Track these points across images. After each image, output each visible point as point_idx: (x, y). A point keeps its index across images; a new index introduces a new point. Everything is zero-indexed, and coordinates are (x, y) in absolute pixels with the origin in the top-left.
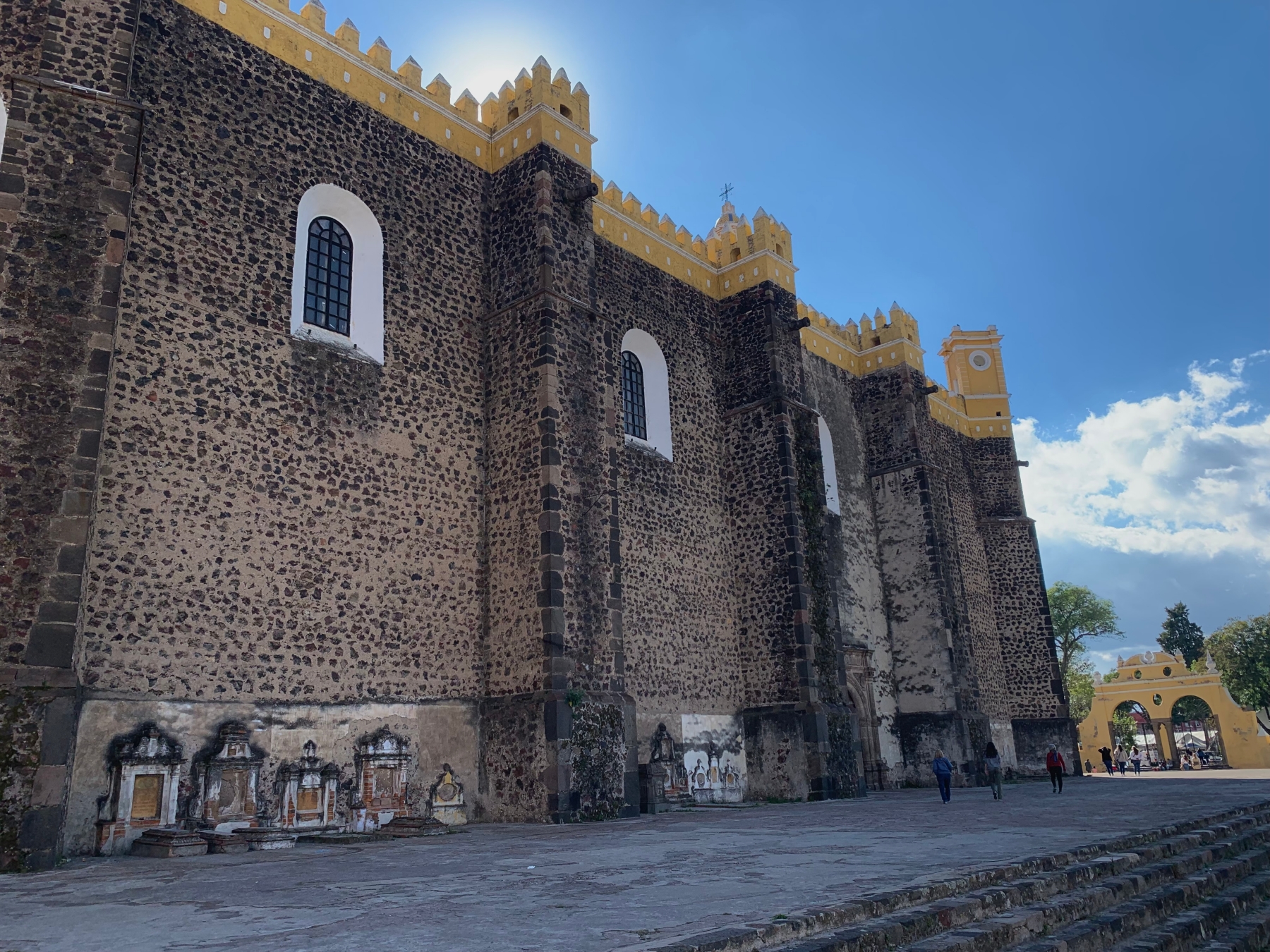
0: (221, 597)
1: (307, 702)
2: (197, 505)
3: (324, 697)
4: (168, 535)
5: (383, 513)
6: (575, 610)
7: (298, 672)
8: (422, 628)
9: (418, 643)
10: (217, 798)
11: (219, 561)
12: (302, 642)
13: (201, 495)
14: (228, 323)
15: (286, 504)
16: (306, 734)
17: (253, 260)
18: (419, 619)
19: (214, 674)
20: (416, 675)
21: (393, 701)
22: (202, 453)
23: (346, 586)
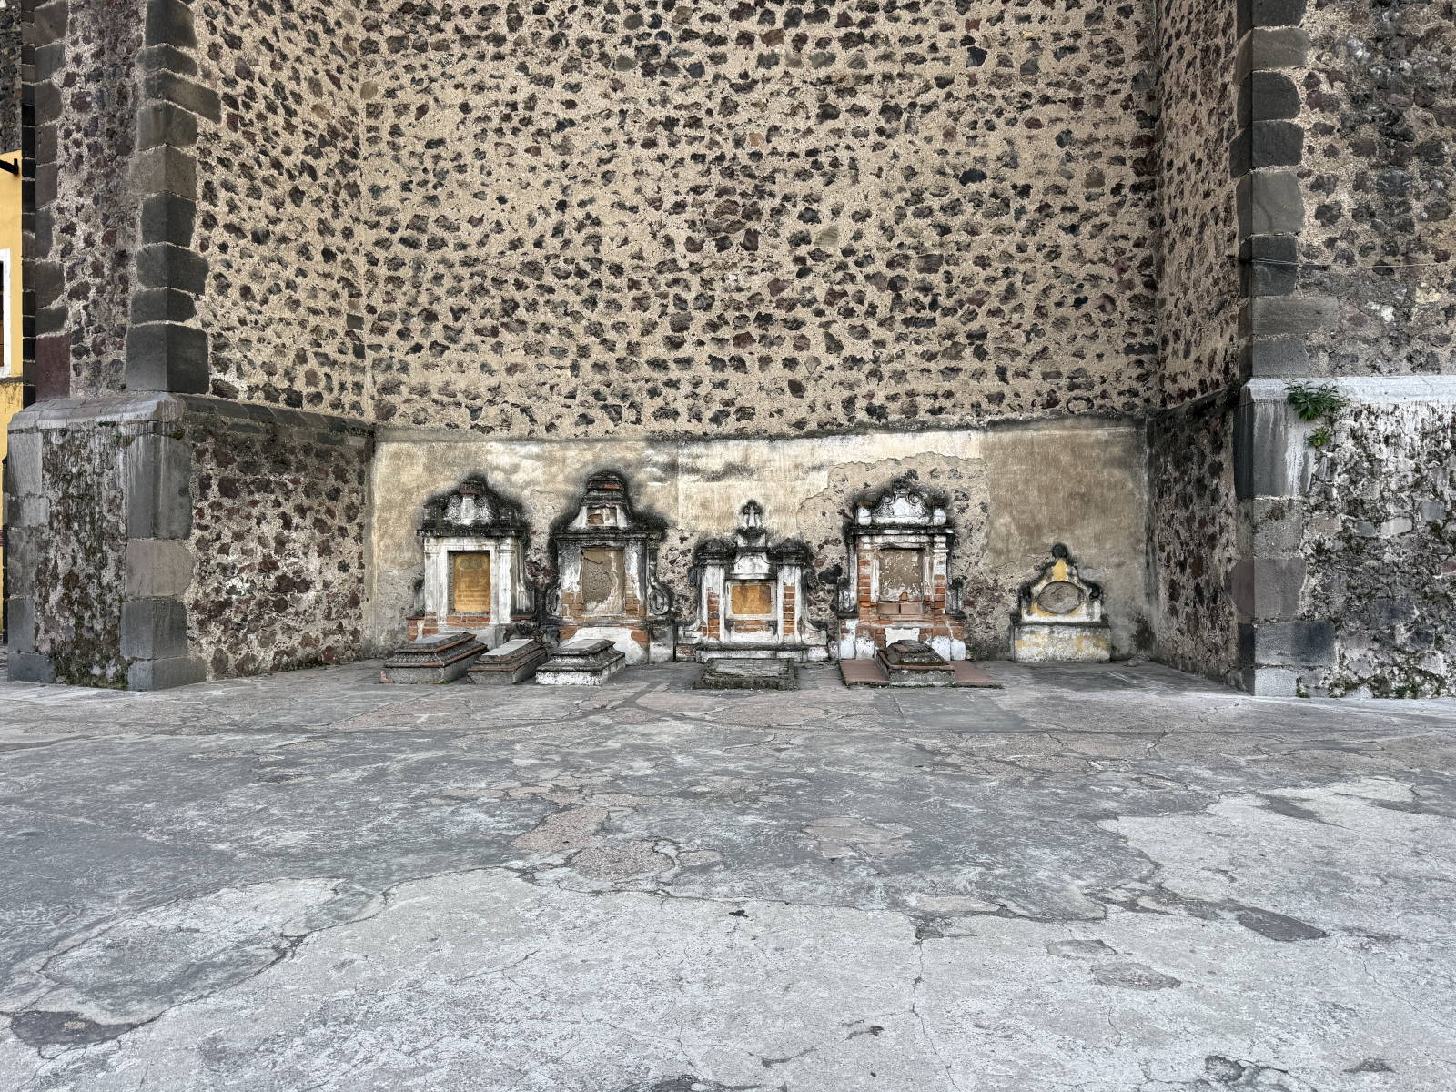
0: (571, 267)
1: (741, 435)
2: (517, 116)
3: (775, 425)
5: (886, 57)
7: (722, 385)
8: (990, 280)
9: (982, 311)
10: (577, 589)
11: (562, 206)
12: (726, 332)
13: (520, 97)
15: (676, 81)
16: (742, 490)
18: (982, 262)
19: (572, 396)
20: (978, 375)
21: (924, 427)
22: (515, 23)
23: (810, 217)
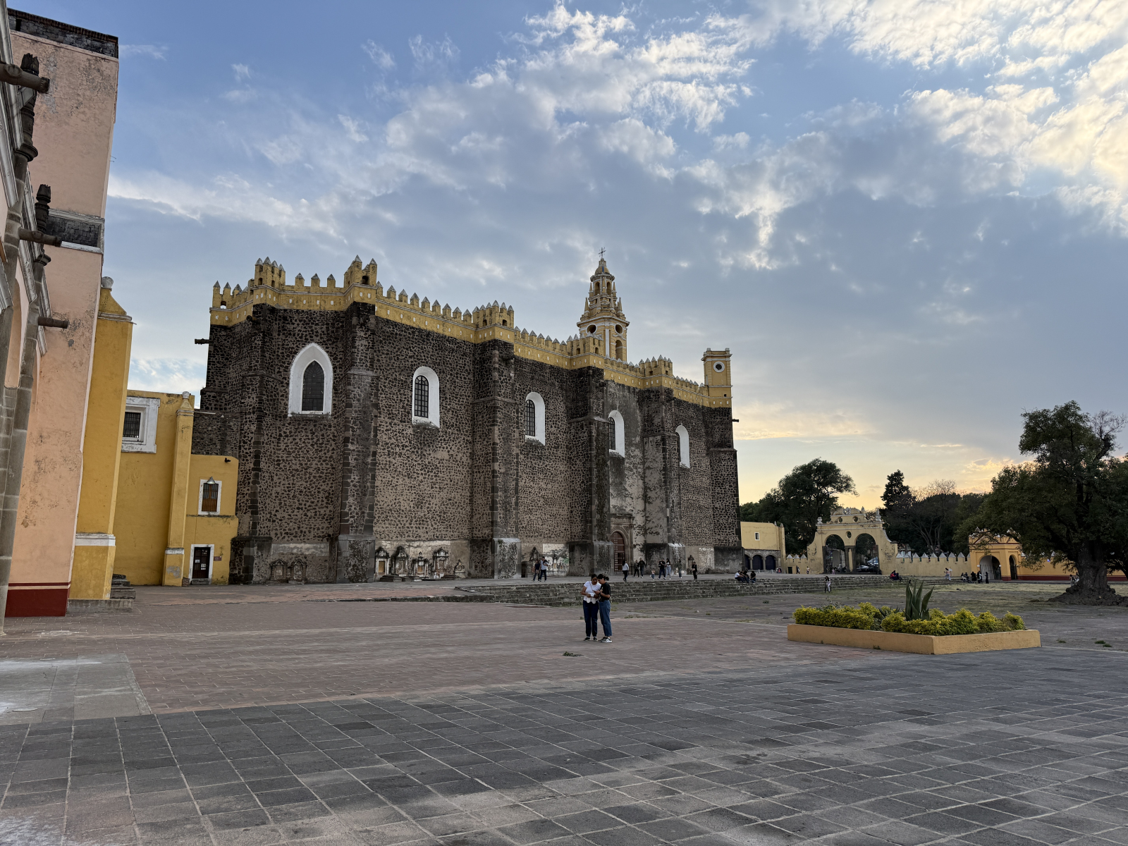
0: (396, 510)
1: (419, 540)
2: (390, 483)
3: (424, 539)
4: (383, 493)
5: (440, 479)
6: (502, 512)
7: (417, 532)
8: (452, 516)
9: (451, 521)
10: (398, 567)
11: (395, 499)
12: (418, 523)
13: (390, 480)
14: (395, 424)
15: (412, 480)
16: (419, 550)
17: (401, 401)
18: (451, 513)
19: (395, 533)
20: (450, 532)
21: (443, 540)
22: (390, 467)
